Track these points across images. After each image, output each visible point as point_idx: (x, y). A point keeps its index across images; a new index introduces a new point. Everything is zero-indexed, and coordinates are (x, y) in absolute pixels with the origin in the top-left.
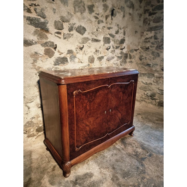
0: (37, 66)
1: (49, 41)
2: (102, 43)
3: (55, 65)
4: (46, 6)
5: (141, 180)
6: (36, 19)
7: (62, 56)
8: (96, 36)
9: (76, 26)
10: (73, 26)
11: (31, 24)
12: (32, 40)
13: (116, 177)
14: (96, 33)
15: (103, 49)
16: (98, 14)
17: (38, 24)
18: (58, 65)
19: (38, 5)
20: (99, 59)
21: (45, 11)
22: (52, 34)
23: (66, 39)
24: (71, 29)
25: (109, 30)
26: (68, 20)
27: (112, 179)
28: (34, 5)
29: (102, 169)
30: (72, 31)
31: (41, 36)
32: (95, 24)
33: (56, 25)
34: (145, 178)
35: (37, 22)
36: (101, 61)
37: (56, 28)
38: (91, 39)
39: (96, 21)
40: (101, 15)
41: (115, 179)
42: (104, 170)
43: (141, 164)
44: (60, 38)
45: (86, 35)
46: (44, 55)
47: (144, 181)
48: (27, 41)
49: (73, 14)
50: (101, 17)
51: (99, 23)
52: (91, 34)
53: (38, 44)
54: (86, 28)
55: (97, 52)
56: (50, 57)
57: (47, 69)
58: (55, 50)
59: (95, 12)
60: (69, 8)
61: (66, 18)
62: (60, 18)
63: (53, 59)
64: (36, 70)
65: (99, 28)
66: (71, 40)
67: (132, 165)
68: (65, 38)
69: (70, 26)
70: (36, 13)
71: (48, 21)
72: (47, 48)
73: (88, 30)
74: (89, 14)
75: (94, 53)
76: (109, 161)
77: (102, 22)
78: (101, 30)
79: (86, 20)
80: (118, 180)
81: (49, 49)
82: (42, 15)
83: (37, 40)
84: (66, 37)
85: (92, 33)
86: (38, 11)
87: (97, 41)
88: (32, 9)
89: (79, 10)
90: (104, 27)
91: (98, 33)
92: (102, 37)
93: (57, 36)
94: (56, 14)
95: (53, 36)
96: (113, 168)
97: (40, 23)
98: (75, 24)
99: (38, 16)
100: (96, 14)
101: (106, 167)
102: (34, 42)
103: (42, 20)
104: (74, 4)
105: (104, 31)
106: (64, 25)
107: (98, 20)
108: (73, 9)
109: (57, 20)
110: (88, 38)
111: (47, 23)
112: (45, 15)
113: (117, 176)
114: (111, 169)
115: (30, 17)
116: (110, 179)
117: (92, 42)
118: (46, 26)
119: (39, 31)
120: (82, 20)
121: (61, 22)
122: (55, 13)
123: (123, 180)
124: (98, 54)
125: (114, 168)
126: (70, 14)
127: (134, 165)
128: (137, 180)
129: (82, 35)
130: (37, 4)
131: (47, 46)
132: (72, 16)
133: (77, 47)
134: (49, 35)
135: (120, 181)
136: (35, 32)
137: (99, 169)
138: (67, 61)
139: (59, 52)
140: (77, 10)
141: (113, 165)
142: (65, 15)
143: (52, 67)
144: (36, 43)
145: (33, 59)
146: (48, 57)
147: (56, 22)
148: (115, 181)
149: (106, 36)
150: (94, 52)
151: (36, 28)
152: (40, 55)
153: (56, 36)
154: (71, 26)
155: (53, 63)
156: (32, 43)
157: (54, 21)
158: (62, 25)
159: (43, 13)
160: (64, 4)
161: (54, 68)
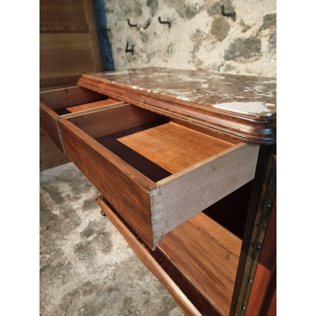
0: (197, 59)
3: (227, 58)
7: (248, 34)
12: (196, 4)
13: (91, 291)
18: (234, 58)
27: (88, 284)
29: (113, 268)
41: (87, 288)
42: (110, 271)
46: (210, 35)
48: (190, 7)
53: (203, 12)
56: (221, 40)
57: (210, 67)
58: (234, 20)
63: (225, 44)
64: (196, 65)
72: (217, 17)
76: (130, 282)
80: (84, 294)
81: (222, 18)
83: (203, 2)
96: (112, 288)
101: (116, 275)
102: (198, 7)
113: (91, 293)
114: (110, 283)
116: (91, 280)
123: (82, 302)
125: (110, 290)
131: (217, 11)
135: (81, 297)
137: (114, 263)
138: (258, 50)
139: (242, 23)
141: (118, 290)
143: (220, 63)
144: (201, 8)
145: (193, 43)
146: (216, 40)
148: (84, 287)
152: (204, 36)
155: (223, 54)
156: (195, 11)
161: (224, 67)
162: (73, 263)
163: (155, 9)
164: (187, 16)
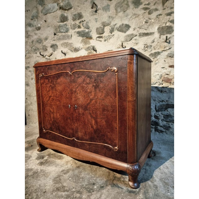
1: (91, 46)
2: (157, 35)
4: (90, 19)
5: (75, 191)
6: (82, 31)
8: (146, 30)
9: (118, 26)
10: (114, 27)
11: (79, 36)
12: (79, 47)
13: (68, 172)
14: (146, 26)
15: (158, 42)
16: (148, 4)
17: (84, 34)
19: (85, 21)
20: (152, 56)
21: (89, 23)
22: (93, 39)
23: (107, 41)
24: (112, 31)
25: (168, 17)
26: (109, 24)
28: (82, 22)
30: (113, 32)
31: (86, 43)
32: (143, 17)
33: (98, 31)
34: (80, 194)
35: (83, 33)
36: (156, 59)
37: (97, 34)
38: (138, 35)
39: (145, 13)
40: (154, 3)
41: (65, 172)
43: (102, 185)
44: (101, 41)
45: (130, 32)
47: (75, 194)
48: (76, 48)
49: (114, 16)
50: (154, 4)
51: (149, 13)
52: (138, 28)
53: (83, 50)
54: (129, 24)
55: (149, 48)
59: (144, 4)
60: (110, 12)
61: (107, 22)
62: (101, 25)
65: (150, 19)
66: (111, 41)
67: (94, 179)
68: (105, 41)
69: (110, 28)
70: (83, 26)
71: (91, 30)
72: (89, 51)
73: (133, 26)
74: (134, 9)
75: (143, 50)
77: (156, 10)
78: (153, 21)
79: (129, 17)
81: (92, 52)
82: (87, 27)
83: (82, 46)
84: (106, 39)
85: (140, 28)
86: (84, 25)
87: (147, 34)
88: (81, 25)
89: (121, 10)
90: (160, 15)
91: (149, 25)
92: (157, 28)
93: (99, 40)
94: (98, 22)
95: (95, 40)
96: (79, 166)
97: (85, 33)
98: (115, 25)
99: (85, 28)
100: (145, 5)
102: (80, 48)
103: (87, 30)
104: (116, 6)
105: (159, 21)
106: (105, 29)
107: (148, 11)
108: (115, 11)
109: (98, 27)
110: (132, 34)
111: (91, 32)
112: (89, 26)
114: (76, 166)
115: (79, 31)
116: (63, 169)
117: (140, 38)
118: (89, 34)
119: (84, 39)
120: (125, 18)
121: (102, 27)
122: (96, 21)
123: (67, 177)
124: (149, 50)
126: (112, 17)
127: (95, 180)
128: (74, 188)
129: (125, 32)
130: (83, 21)
131: (89, 50)
132: (113, 18)
133: (119, 46)
134: (91, 41)
136: (82, 41)
140: (119, 10)
142: (106, 20)
144: (82, 48)
147: (97, 29)
148: (62, 172)
149: (164, 25)
150: (143, 48)
151: (83, 38)
153: (97, 40)
154: (112, 28)
157: (96, 29)
158: (103, 30)
159: (87, 25)
160: (106, 11)
162: (44, 169)
163: (56, 49)
164: (74, 51)
